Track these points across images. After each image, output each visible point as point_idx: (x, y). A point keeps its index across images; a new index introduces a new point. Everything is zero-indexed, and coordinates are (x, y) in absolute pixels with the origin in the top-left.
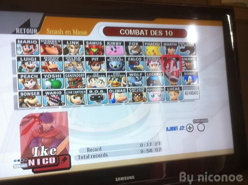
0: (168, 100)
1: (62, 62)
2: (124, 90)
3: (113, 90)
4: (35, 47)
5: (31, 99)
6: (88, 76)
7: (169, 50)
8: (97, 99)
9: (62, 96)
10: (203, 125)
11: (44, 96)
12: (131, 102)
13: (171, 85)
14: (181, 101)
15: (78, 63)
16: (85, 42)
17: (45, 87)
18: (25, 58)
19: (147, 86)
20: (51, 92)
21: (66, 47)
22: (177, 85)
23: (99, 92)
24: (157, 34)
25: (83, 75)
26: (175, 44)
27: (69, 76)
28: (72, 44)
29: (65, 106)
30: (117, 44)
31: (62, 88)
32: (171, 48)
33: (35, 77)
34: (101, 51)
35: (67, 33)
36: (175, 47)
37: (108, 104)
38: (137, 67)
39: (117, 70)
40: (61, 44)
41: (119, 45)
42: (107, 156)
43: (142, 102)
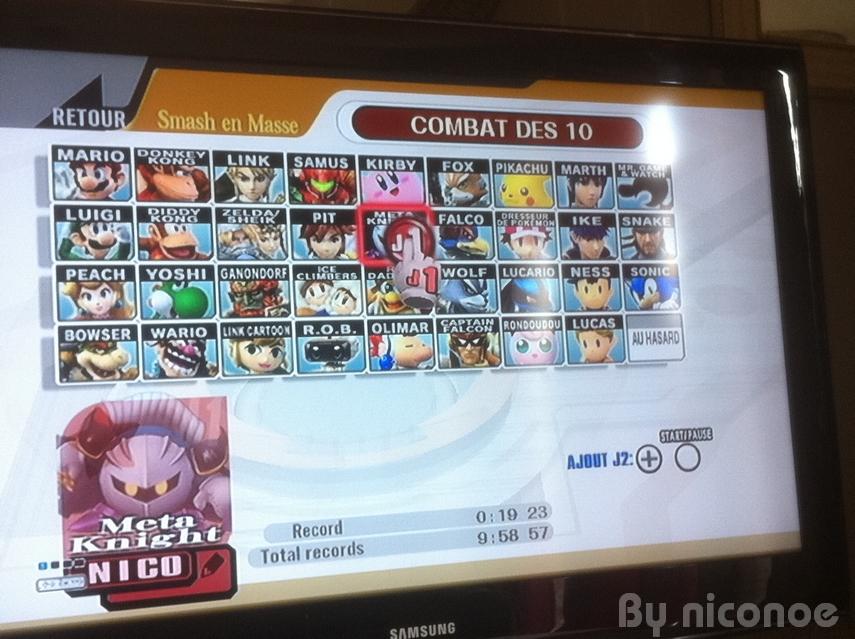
0: (574, 360)
1: (209, 225)
2: (424, 326)
3: (385, 325)
4: (119, 173)
5: (102, 351)
6: (298, 276)
7: (579, 187)
8: (331, 354)
10: (693, 449)
11: (145, 343)
12: (448, 367)
13: (585, 308)
14: (617, 366)
15: (264, 230)
16: (291, 157)
17: (152, 312)
18: (81, 212)
19: (503, 312)
20: (172, 330)
21: (225, 174)
22: (607, 309)
23: (337, 333)
24: (538, 134)
25: (281, 273)
26: (602, 168)
27: (231, 276)
29: (219, 378)
30: (401, 167)
31: (207, 318)
32: (585, 183)
33: (116, 278)
34: (345, 188)
35: (227, 126)
36: (600, 181)
37: (367, 373)
38: (467, 248)
40: (208, 164)
41: (407, 169)
42: (363, 552)
43: (486, 366)
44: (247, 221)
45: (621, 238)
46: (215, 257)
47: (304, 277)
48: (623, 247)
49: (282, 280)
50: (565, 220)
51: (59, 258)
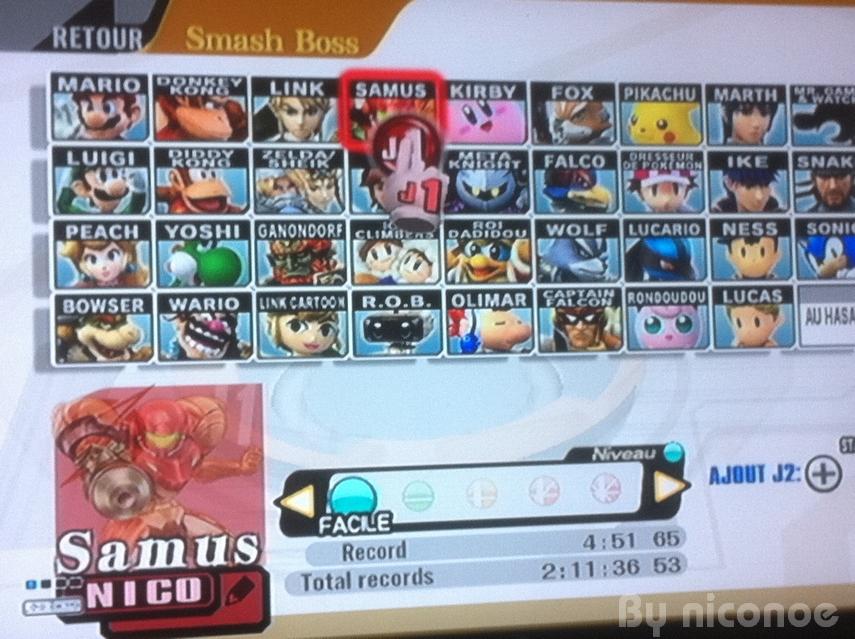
0: (723, 343)
1: (245, 170)
2: (522, 298)
3: (469, 296)
4: (133, 106)
5: (108, 326)
6: (357, 234)
7: (738, 119)
8: (398, 332)
9: (242, 317)
11: (161, 316)
12: (550, 351)
13: (740, 276)
14: (783, 353)
15: (315, 176)
16: (351, 82)
17: (170, 278)
18: (85, 155)
19: (629, 279)
20: (195, 301)
21: (266, 110)
22: (771, 278)
23: (406, 305)
25: (335, 231)
26: (771, 92)
27: (271, 234)
28: (295, 92)
29: (253, 361)
30: (496, 94)
31: (241, 285)
32: (747, 112)
33: (127, 235)
36: (768, 109)
37: (443, 357)
38: (581, 198)
39: (490, 211)
40: (245, 95)
41: (504, 97)
42: (432, 581)
43: (602, 350)
44: (292, 164)
45: (795, 184)
46: (251, 211)
47: (365, 234)
48: (797, 196)
49: (336, 238)
50: (718, 161)
51: (57, 210)
